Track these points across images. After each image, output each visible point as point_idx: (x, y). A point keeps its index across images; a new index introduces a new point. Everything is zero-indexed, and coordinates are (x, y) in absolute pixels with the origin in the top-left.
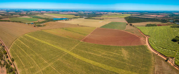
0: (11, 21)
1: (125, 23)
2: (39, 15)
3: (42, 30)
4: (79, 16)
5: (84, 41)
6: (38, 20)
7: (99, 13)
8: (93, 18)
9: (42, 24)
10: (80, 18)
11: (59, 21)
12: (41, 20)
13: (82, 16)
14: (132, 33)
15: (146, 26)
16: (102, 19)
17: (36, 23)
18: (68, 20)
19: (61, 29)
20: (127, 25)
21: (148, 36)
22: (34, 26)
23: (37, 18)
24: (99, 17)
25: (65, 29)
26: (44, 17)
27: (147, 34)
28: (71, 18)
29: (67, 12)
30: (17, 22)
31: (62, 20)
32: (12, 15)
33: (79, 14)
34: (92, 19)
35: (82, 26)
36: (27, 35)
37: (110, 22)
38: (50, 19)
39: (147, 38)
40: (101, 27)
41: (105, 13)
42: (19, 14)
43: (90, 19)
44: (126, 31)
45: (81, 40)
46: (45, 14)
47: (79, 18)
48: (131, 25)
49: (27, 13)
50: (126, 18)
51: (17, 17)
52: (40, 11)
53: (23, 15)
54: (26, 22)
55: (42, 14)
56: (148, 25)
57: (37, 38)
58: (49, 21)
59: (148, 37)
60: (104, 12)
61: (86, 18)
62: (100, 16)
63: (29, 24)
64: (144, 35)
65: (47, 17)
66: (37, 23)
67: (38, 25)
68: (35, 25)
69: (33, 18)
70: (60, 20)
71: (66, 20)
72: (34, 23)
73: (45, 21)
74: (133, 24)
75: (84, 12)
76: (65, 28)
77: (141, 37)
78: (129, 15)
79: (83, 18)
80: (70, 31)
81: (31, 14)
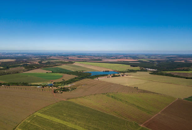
0: (4, 84)
2: (64, 67)
3: (69, 99)
4: (138, 68)
5: (148, 125)
6: (62, 76)
7: (183, 61)
8: (169, 72)
9: (69, 86)
10: (141, 70)
11: (100, 79)
12: (67, 77)
13: (146, 68)
17: (58, 83)
18: (117, 76)
19: (104, 96)
22: (55, 91)
23: (61, 72)
25: (112, 97)
26: (73, 71)
28: (123, 72)
29: (117, 58)
30: (17, 84)
31: (107, 75)
32: (8, 68)
34: (167, 75)
35: (144, 91)
36: (38, 114)
38: (84, 73)
40: (186, 99)
42: (24, 66)
43: (162, 76)
46: (76, 64)
47: (138, 71)
49: (40, 62)
51: (18, 73)
52: (67, 57)
53: (31, 67)
54: (38, 84)
55: (71, 62)
57: (59, 118)
58: (83, 78)
61: (154, 73)
62: (186, 68)
63: (43, 87)
65: (79, 70)
66: (60, 83)
67: (61, 88)
68: (55, 88)
69: (53, 72)
70: (103, 75)
71: (114, 76)
72: (55, 84)
73: (76, 78)
75: (149, 58)
76: (111, 94)
79: (146, 71)
80: (121, 100)
81: (49, 63)
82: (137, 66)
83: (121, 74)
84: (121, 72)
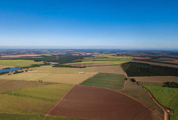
1: (123, 76)
4: (42, 62)
5: (53, 113)
7: (78, 55)
8: (68, 64)
10: (44, 65)
13: (49, 62)
14: (136, 97)
15: (163, 86)
16: (84, 67)
18: (20, 72)
19: (5, 95)
20: (126, 80)
21: (169, 109)
24: (78, 62)
25: (15, 94)
27: (166, 104)
28: (26, 68)
31: (8, 72)
33: (42, 56)
34: (66, 66)
35: (48, 83)
37: (97, 73)
39: (166, 114)
41: (88, 54)
44: (123, 92)
45: (46, 113)
47: (42, 65)
48: (133, 80)
50: (123, 65)
56: (168, 83)
59: (169, 111)
60: (87, 52)
61: (56, 66)
64: (160, 106)
70: (3, 73)
71: (17, 72)
74: (137, 79)
75: (51, 52)
76: (13, 92)
77: (153, 110)
78: (129, 59)
79: (49, 64)
80: (25, 96)
82: (41, 61)
83: (24, 70)
84: (24, 68)
